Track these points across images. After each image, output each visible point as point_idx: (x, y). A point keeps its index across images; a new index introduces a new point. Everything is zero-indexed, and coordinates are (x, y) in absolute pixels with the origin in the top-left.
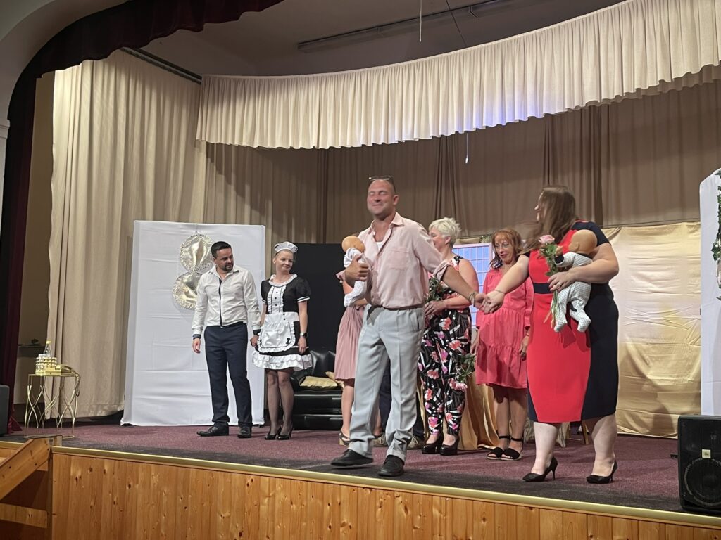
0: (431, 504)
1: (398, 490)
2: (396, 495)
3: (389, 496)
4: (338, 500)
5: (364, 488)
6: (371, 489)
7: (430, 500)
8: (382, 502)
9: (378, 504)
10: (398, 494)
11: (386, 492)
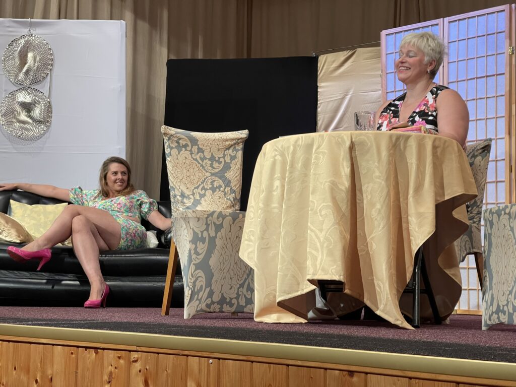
0: (185, 373)
1: (134, 348)
2: (132, 359)
3: (122, 361)
4: (49, 372)
5: (86, 348)
6: (96, 348)
7: (184, 365)
8: (111, 373)
9: (106, 378)
10: (135, 355)
11: (119, 354)
